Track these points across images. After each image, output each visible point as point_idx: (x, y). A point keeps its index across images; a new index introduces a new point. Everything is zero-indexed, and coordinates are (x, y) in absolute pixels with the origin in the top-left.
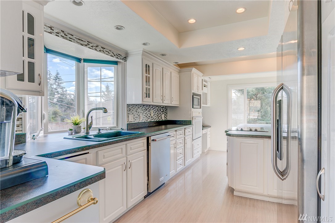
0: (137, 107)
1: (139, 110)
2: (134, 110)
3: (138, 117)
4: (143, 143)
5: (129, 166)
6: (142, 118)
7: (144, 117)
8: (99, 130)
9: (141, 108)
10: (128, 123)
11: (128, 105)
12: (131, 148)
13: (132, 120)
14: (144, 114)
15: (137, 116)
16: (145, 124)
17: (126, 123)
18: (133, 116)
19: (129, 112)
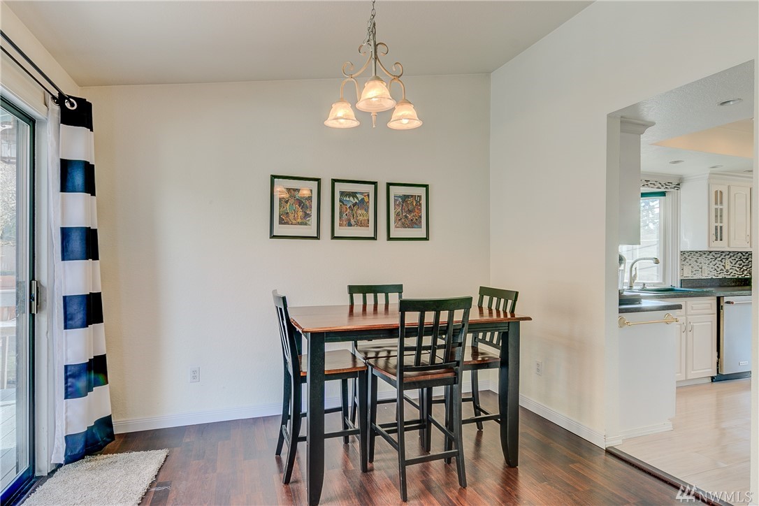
0: (697, 254)
1: (702, 259)
2: (693, 259)
3: (700, 270)
4: (711, 304)
5: (689, 328)
6: (708, 271)
7: (712, 270)
8: (644, 285)
9: (704, 256)
10: (683, 278)
11: (683, 253)
12: (692, 307)
13: (688, 274)
14: (711, 266)
15: (698, 268)
16: (713, 282)
17: (679, 279)
18: (690, 268)
19: (683, 263)
